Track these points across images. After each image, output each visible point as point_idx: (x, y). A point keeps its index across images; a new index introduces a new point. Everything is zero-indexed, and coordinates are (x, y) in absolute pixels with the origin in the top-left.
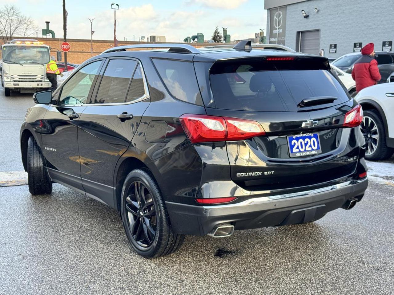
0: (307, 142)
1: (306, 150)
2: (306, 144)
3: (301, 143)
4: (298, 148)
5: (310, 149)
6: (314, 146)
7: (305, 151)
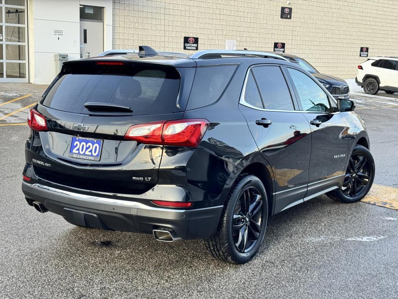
0: (89, 147)
1: (86, 153)
2: (87, 149)
3: (83, 146)
4: (78, 150)
5: (90, 154)
6: (95, 152)
7: (84, 154)
